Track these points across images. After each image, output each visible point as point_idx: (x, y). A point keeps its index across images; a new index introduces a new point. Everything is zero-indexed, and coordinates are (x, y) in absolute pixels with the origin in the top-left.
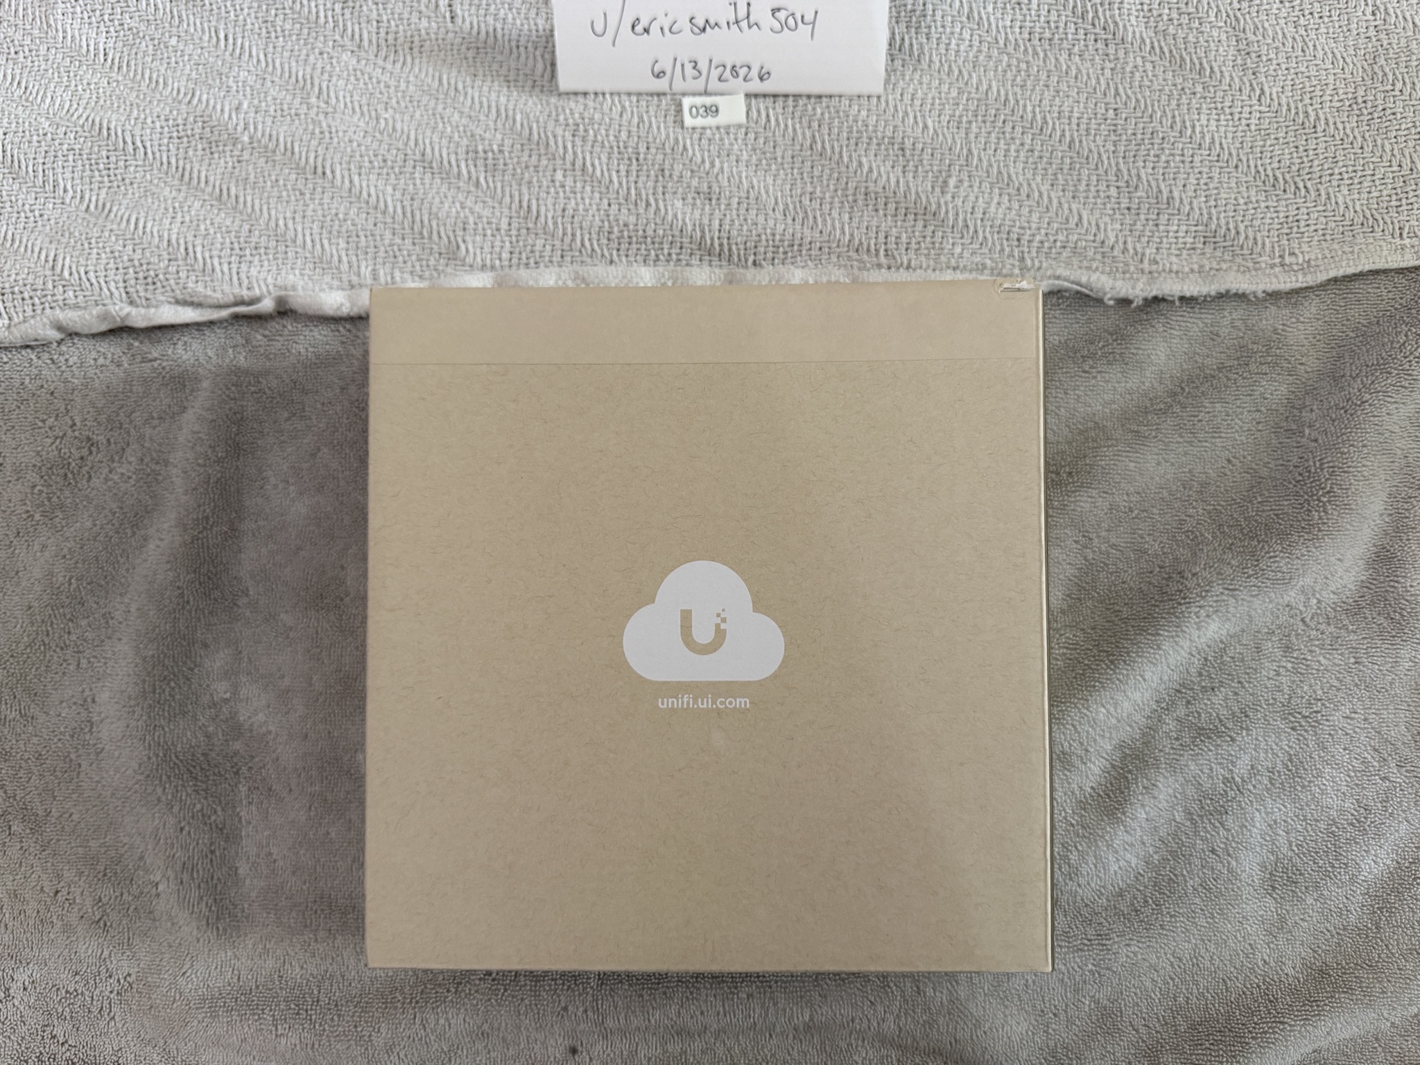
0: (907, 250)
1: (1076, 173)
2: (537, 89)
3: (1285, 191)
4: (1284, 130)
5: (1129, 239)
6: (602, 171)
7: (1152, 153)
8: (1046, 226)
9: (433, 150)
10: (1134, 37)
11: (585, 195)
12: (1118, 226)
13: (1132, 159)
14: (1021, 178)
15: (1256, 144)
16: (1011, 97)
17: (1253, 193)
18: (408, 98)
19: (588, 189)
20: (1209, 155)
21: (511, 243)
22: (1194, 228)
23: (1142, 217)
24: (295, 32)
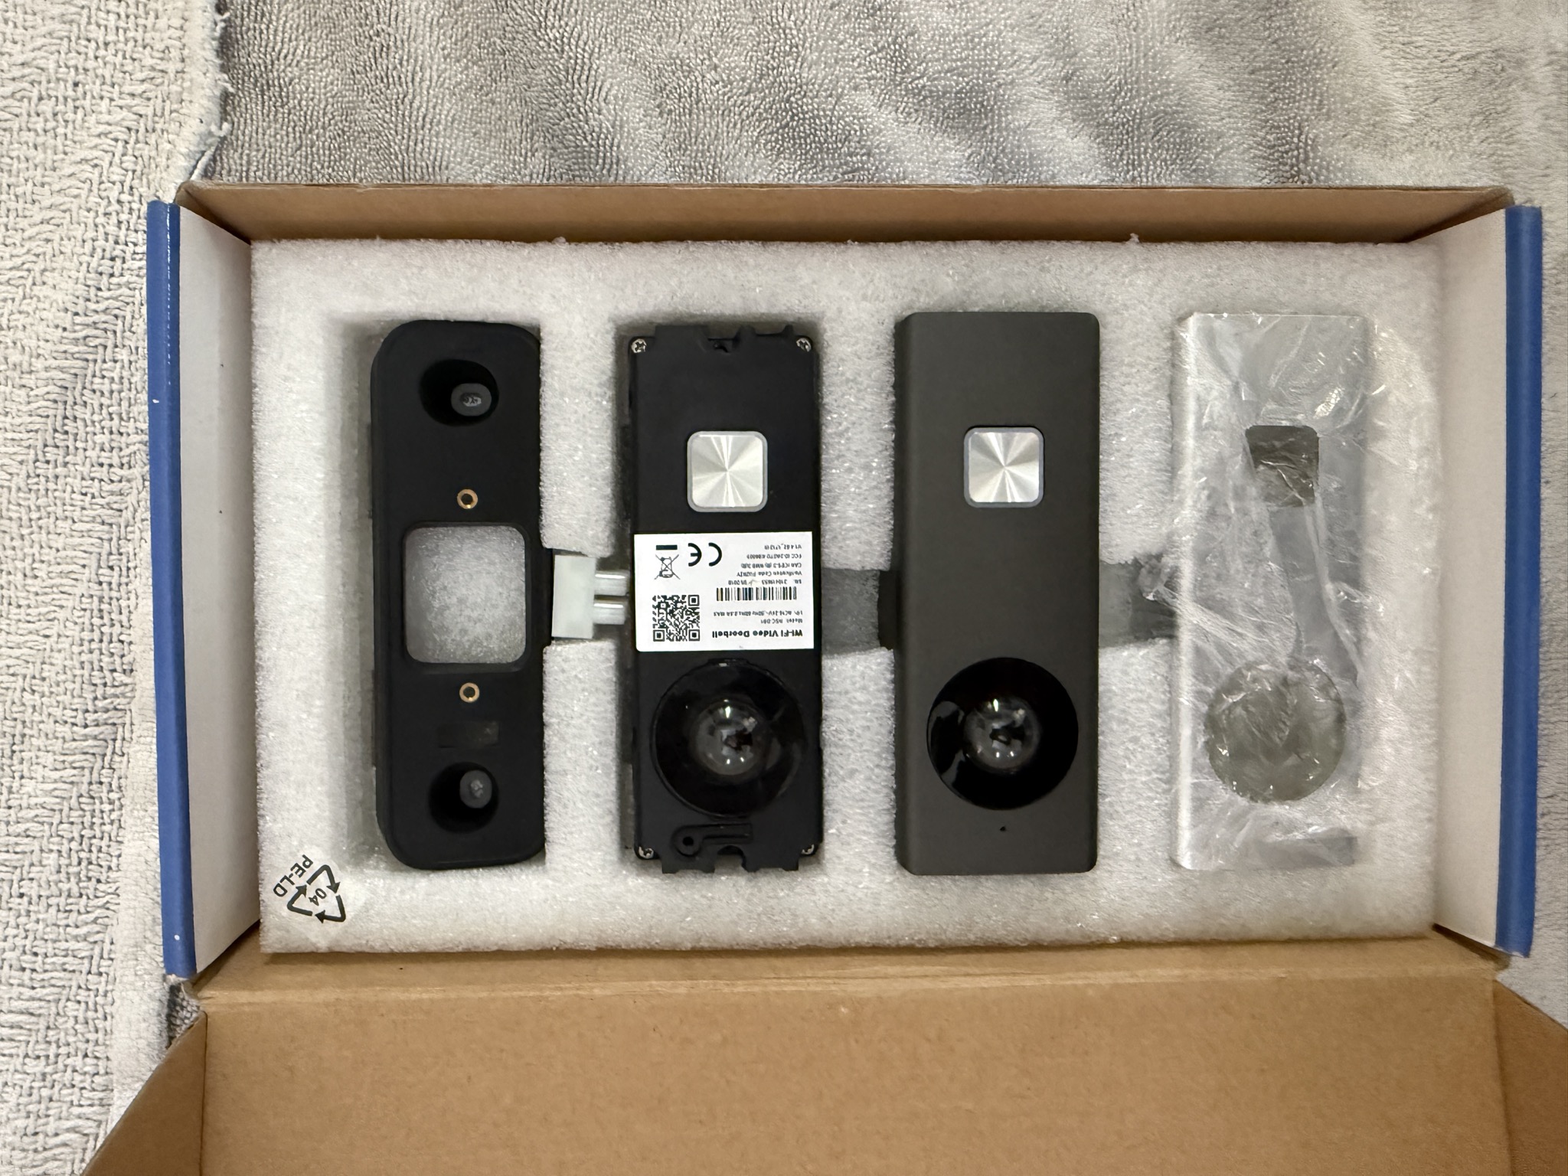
5: (127, 89)
21: (68, 1055)
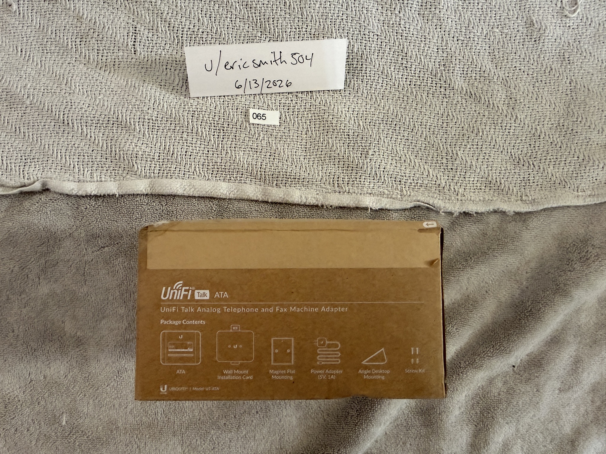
0: (348, 184)
1: (428, 151)
2: (175, 91)
3: (523, 165)
4: (525, 136)
6: (206, 134)
7: (463, 144)
8: (413, 175)
9: (122, 116)
10: (458, 86)
11: (196, 145)
12: (447, 178)
13: (454, 146)
14: (402, 152)
15: (512, 142)
16: (399, 113)
17: (508, 165)
18: (111, 90)
19: (199, 142)
20: (490, 145)
21: (159, 165)
22: (481, 179)
23: (458, 173)
24: (56, 51)
